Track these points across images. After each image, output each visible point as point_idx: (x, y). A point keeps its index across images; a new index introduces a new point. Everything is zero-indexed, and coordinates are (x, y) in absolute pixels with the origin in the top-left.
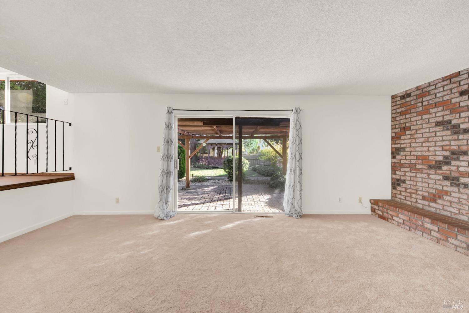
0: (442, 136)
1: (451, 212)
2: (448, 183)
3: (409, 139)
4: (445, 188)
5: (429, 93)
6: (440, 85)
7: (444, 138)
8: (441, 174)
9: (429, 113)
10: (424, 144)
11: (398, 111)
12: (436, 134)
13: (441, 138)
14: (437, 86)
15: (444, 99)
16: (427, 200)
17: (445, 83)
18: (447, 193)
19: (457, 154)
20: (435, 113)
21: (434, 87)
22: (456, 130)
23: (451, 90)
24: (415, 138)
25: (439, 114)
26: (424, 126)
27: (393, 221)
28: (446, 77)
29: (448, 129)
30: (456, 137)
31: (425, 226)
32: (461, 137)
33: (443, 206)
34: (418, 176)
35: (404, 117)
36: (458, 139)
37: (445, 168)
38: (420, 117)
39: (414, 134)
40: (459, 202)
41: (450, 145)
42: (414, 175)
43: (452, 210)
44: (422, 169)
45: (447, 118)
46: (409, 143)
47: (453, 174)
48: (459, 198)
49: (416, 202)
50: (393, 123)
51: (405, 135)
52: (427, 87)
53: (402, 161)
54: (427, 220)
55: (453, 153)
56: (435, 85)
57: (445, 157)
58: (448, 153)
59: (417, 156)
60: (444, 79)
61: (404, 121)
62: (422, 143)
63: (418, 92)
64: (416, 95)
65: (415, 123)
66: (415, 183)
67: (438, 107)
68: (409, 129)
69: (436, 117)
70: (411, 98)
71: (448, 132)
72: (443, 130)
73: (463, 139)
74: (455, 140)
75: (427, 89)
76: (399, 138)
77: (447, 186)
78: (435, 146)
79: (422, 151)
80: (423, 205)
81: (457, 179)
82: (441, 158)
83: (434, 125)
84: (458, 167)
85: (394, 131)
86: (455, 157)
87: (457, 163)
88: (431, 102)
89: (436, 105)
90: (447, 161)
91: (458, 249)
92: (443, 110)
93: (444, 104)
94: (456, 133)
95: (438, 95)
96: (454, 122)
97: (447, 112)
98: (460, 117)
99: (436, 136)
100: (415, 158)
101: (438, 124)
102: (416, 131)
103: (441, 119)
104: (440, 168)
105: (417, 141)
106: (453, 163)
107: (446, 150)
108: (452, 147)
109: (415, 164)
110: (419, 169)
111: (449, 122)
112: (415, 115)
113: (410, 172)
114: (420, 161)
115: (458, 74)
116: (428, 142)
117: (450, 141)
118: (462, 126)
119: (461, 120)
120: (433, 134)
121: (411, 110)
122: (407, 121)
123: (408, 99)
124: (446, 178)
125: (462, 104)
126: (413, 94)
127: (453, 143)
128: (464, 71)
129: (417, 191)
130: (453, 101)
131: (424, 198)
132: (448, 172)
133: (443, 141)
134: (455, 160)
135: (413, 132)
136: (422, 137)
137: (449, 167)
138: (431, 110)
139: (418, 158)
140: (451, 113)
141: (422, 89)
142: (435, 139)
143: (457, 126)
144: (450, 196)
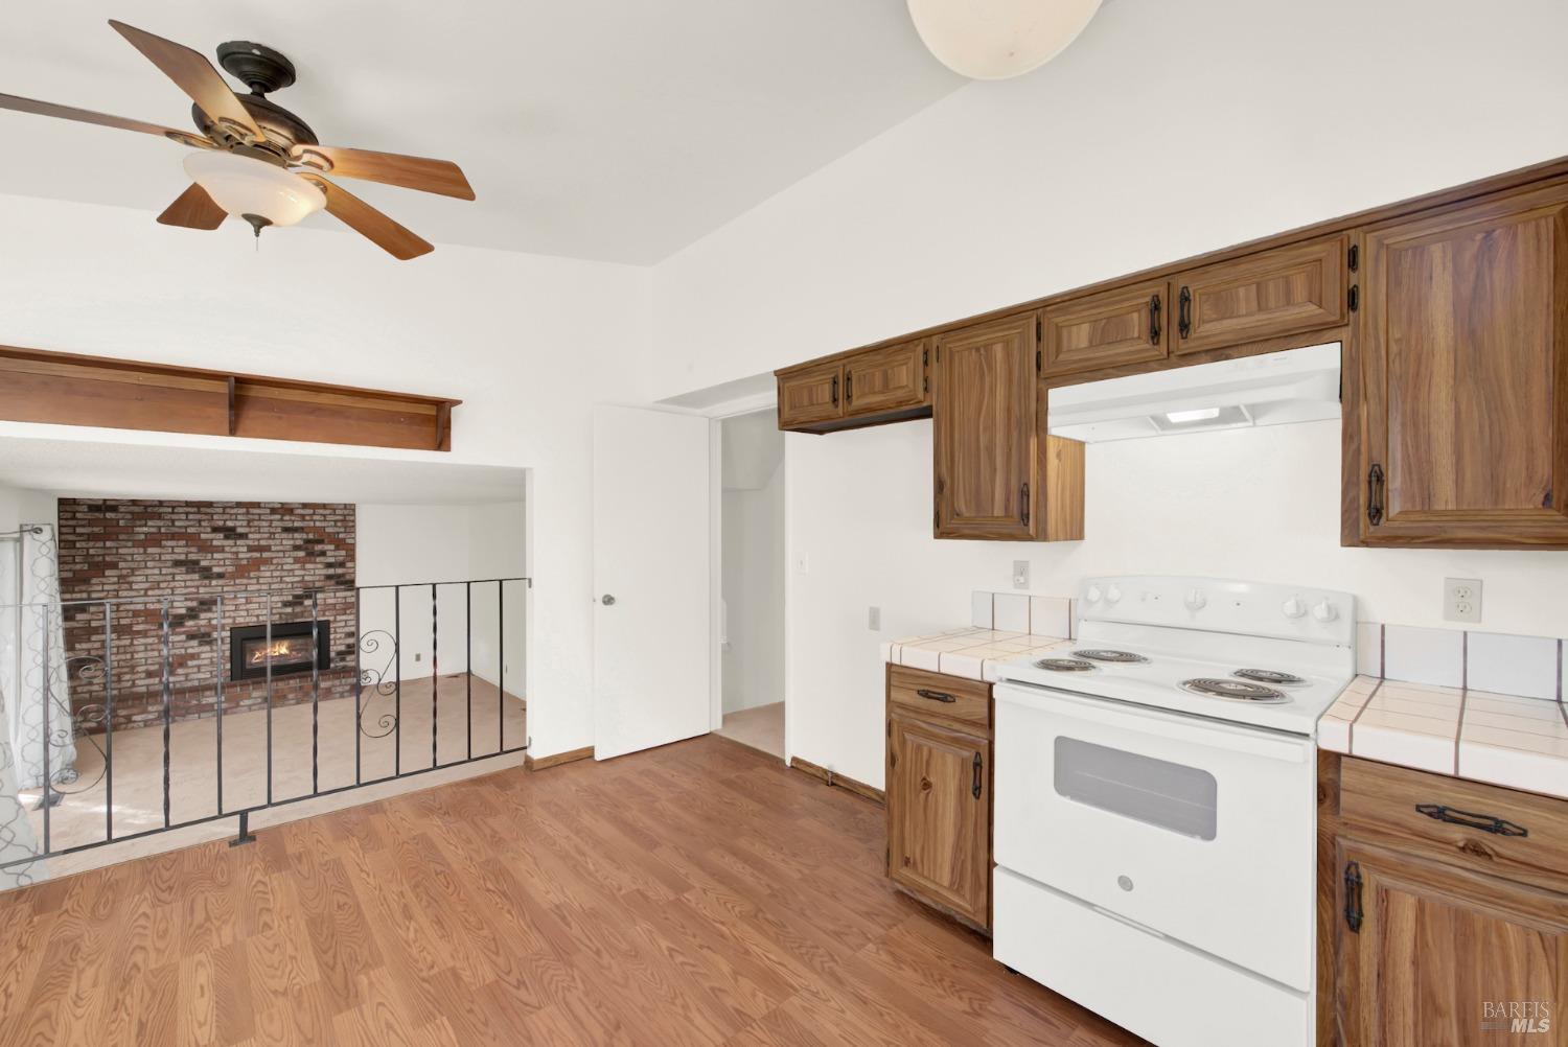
0: (185, 581)
1: (199, 679)
2: (195, 643)
3: (114, 583)
4: (190, 651)
5: (159, 516)
6: (181, 510)
7: (188, 583)
8: (183, 633)
9: (160, 546)
10: (150, 593)
11: (79, 530)
12: (174, 578)
13: (183, 584)
14: (176, 511)
15: (189, 530)
16: (157, 676)
17: (190, 510)
18: (193, 657)
19: (207, 604)
20: (173, 547)
21: (170, 510)
22: (207, 574)
23: (200, 521)
24: (130, 583)
25: (181, 551)
26: (150, 564)
27: (135, 725)
28: (191, 502)
29: (195, 572)
30: (207, 582)
31: (204, 702)
32: (214, 582)
33: (187, 675)
34: (135, 642)
35: (101, 544)
36: (210, 586)
37: (190, 623)
38: (141, 550)
39: (128, 576)
40: (212, 662)
41: (198, 593)
42: (128, 642)
43: (201, 676)
44: (146, 631)
45: (192, 557)
46: (115, 590)
47: (202, 630)
48: (211, 658)
49: (134, 685)
50: (64, 552)
51: (104, 576)
52: (155, 506)
53: (94, 624)
54: (208, 693)
55: (202, 603)
56: (173, 508)
57: (190, 609)
58: (194, 604)
59: (134, 611)
60: (188, 504)
61: (101, 552)
62: (146, 590)
63: (136, 509)
64: (132, 513)
65: (129, 558)
66: (129, 656)
67: (178, 540)
68: (114, 566)
69: (173, 553)
70: (120, 516)
71: (196, 576)
72: (187, 573)
73: (217, 586)
74: (205, 586)
75: (156, 509)
76: (86, 581)
77: (194, 647)
78: (172, 594)
79: (146, 603)
80: (148, 686)
81: (208, 635)
82: (183, 611)
83: (169, 564)
84: (210, 620)
85: (67, 567)
86: (205, 607)
87: (209, 615)
88: (163, 530)
89: (173, 537)
90: (192, 614)
91: (253, 708)
92: (187, 546)
93: (191, 539)
94: (206, 578)
95: (177, 523)
96: (203, 563)
97: (193, 549)
98: (212, 559)
99: (174, 580)
100: (130, 614)
101: (177, 563)
102: (133, 572)
103: (183, 557)
104: (181, 624)
105: (135, 586)
106: (202, 615)
107: (192, 600)
108: (200, 596)
109: (131, 625)
110: (138, 632)
111: (197, 562)
112: (130, 544)
113: (119, 639)
114: (140, 619)
115: (210, 504)
116: (159, 588)
117: (198, 587)
118: (216, 570)
119: (214, 563)
120: (169, 578)
121: (117, 534)
122: (108, 552)
123: (109, 515)
124: (191, 637)
125: (215, 543)
126: (122, 509)
127: (202, 590)
128: (217, 503)
129: (133, 667)
130: (203, 536)
131: (150, 674)
132: (195, 628)
133: (186, 587)
134: (205, 611)
135: (124, 572)
136: (147, 581)
137: (197, 621)
138: (164, 543)
139: (136, 614)
140: (199, 551)
141: (146, 507)
142: (172, 584)
143: (208, 569)
144: (199, 658)
